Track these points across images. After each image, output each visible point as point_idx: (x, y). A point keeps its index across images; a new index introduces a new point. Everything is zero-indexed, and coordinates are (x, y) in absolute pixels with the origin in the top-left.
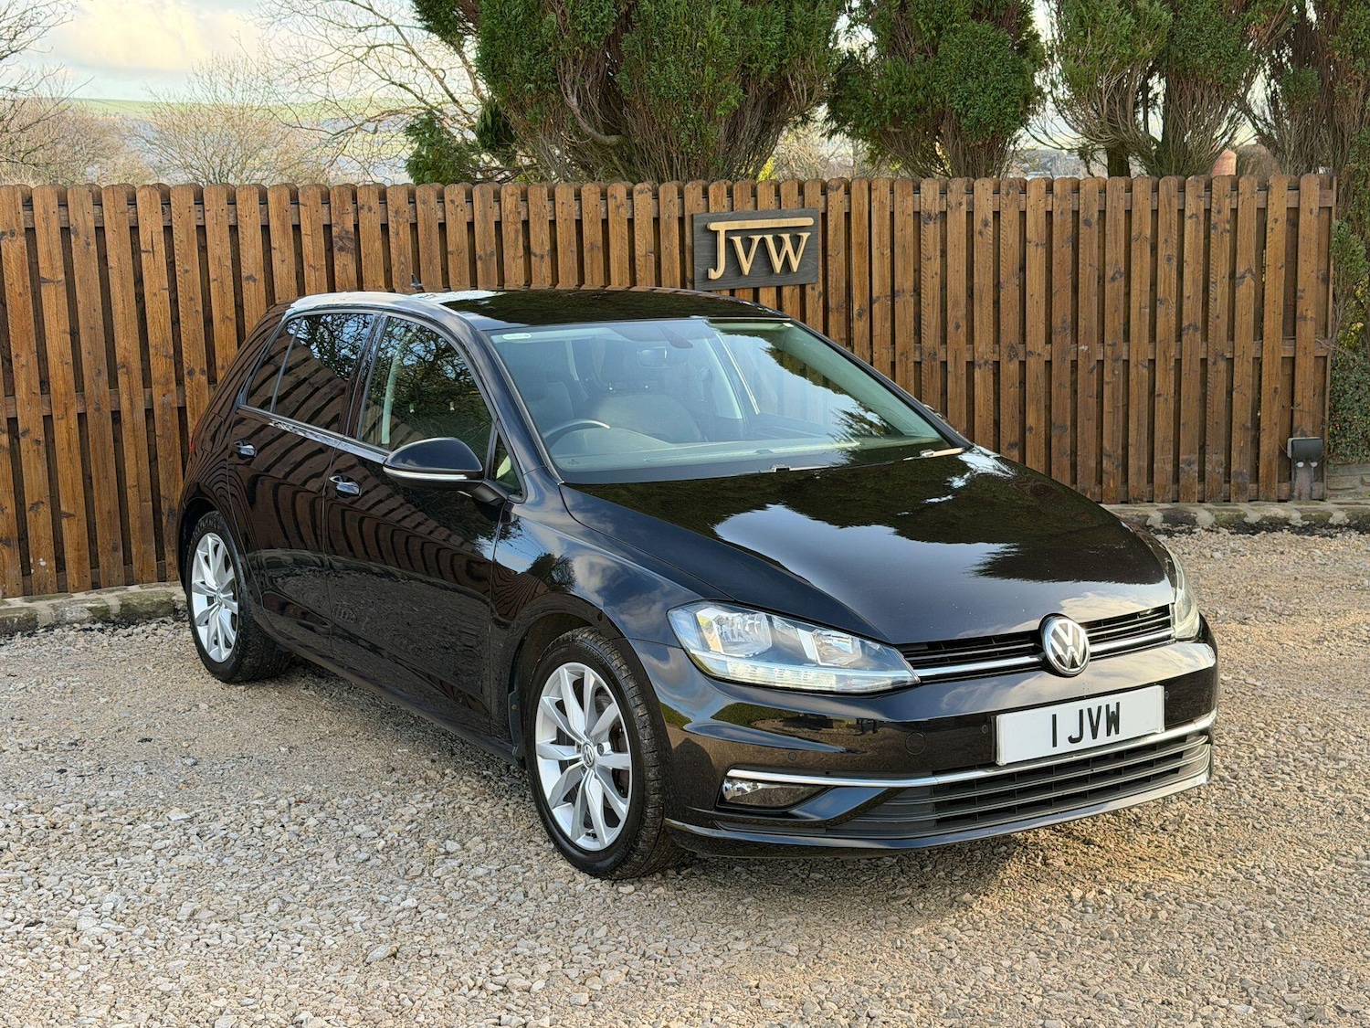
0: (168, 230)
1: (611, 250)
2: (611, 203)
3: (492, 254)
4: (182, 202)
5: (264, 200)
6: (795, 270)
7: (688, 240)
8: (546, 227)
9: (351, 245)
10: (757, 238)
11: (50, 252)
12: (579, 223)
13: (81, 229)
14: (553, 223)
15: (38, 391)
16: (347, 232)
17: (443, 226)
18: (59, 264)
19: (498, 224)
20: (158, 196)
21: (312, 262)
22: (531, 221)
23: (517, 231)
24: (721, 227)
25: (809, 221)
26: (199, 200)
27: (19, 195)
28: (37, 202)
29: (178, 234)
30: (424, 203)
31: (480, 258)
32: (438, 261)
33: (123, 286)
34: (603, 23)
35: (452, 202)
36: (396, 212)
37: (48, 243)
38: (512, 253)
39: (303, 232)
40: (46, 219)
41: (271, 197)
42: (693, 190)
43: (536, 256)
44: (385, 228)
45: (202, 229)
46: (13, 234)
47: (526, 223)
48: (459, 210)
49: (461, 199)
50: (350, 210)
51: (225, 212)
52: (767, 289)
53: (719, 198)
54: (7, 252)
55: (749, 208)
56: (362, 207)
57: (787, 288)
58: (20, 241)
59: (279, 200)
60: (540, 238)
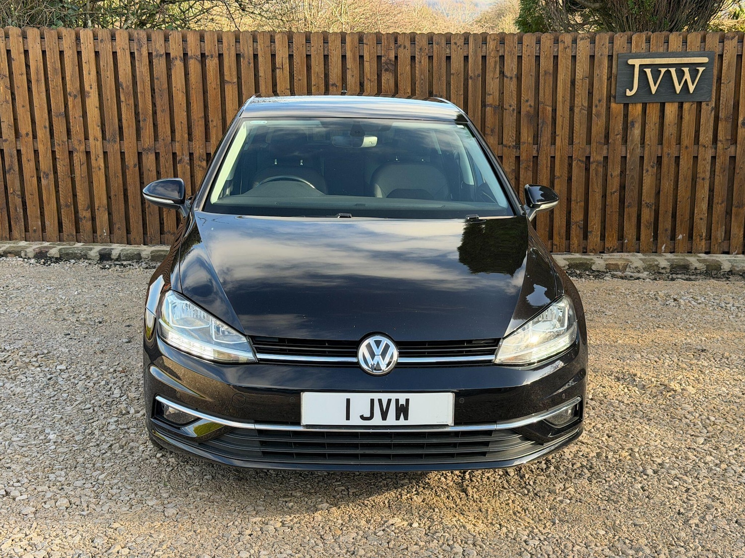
0: (291, 56)
1: (559, 76)
2: (561, 46)
3: (478, 76)
4: (299, 41)
5: (343, 41)
6: (691, 92)
7: (614, 71)
8: (515, 60)
9: (392, 68)
10: (663, 70)
11: (230, 67)
12: (538, 58)
13: (246, 55)
14: (520, 58)
16: (390, 60)
17: (448, 58)
18: (235, 73)
19: (484, 58)
20: (286, 38)
21: (369, 77)
22: (505, 56)
23: (496, 62)
24: (637, 62)
25: (705, 60)
26: (308, 40)
27: (216, 36)
28: (225, 40)
29: (296, 59)
30: (438, 44)
31: (471, 78)
32: (444, 79)
33: (266, 87)
35: (455, 43)
36: (421, 49)
37: (229, 62)
38: (491, 75)
39: (365, 60)
40: (229, 49)
41: (348, 39)
42: (620, 39)
43: (507, 77)
44: (413, 58)
45: (308, 56)
46: (212, 57)
47: (502, 57)
48: (459, 48)
49: (461, 42)
50: (393, 47)
51: (322, 47)
52: (670, 104)
53: (640, 43)
54: (209, 66)
55: (661, 50)
56: (400, 46)
57: (687, 103)
58: (216, 60)
59: (352, 41)
60: (511, 66)
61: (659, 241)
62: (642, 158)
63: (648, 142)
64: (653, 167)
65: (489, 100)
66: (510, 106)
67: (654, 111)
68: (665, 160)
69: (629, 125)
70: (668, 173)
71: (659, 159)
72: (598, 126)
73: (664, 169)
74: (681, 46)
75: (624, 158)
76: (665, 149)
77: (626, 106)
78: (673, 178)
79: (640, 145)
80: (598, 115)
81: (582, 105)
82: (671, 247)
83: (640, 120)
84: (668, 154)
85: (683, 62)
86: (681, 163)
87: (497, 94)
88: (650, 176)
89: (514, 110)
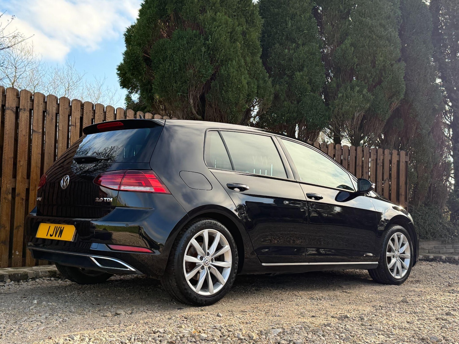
0: (82, 118)
4: (87, 108)
11: (38, 120)
13: (50, 112)
15: (26, 177)
27: (29, 95)
29: (85, 120)
37: (38, 116)
40: (38, 106)
46: (25, 110)
54: (21, 117)
58: (27, 113)
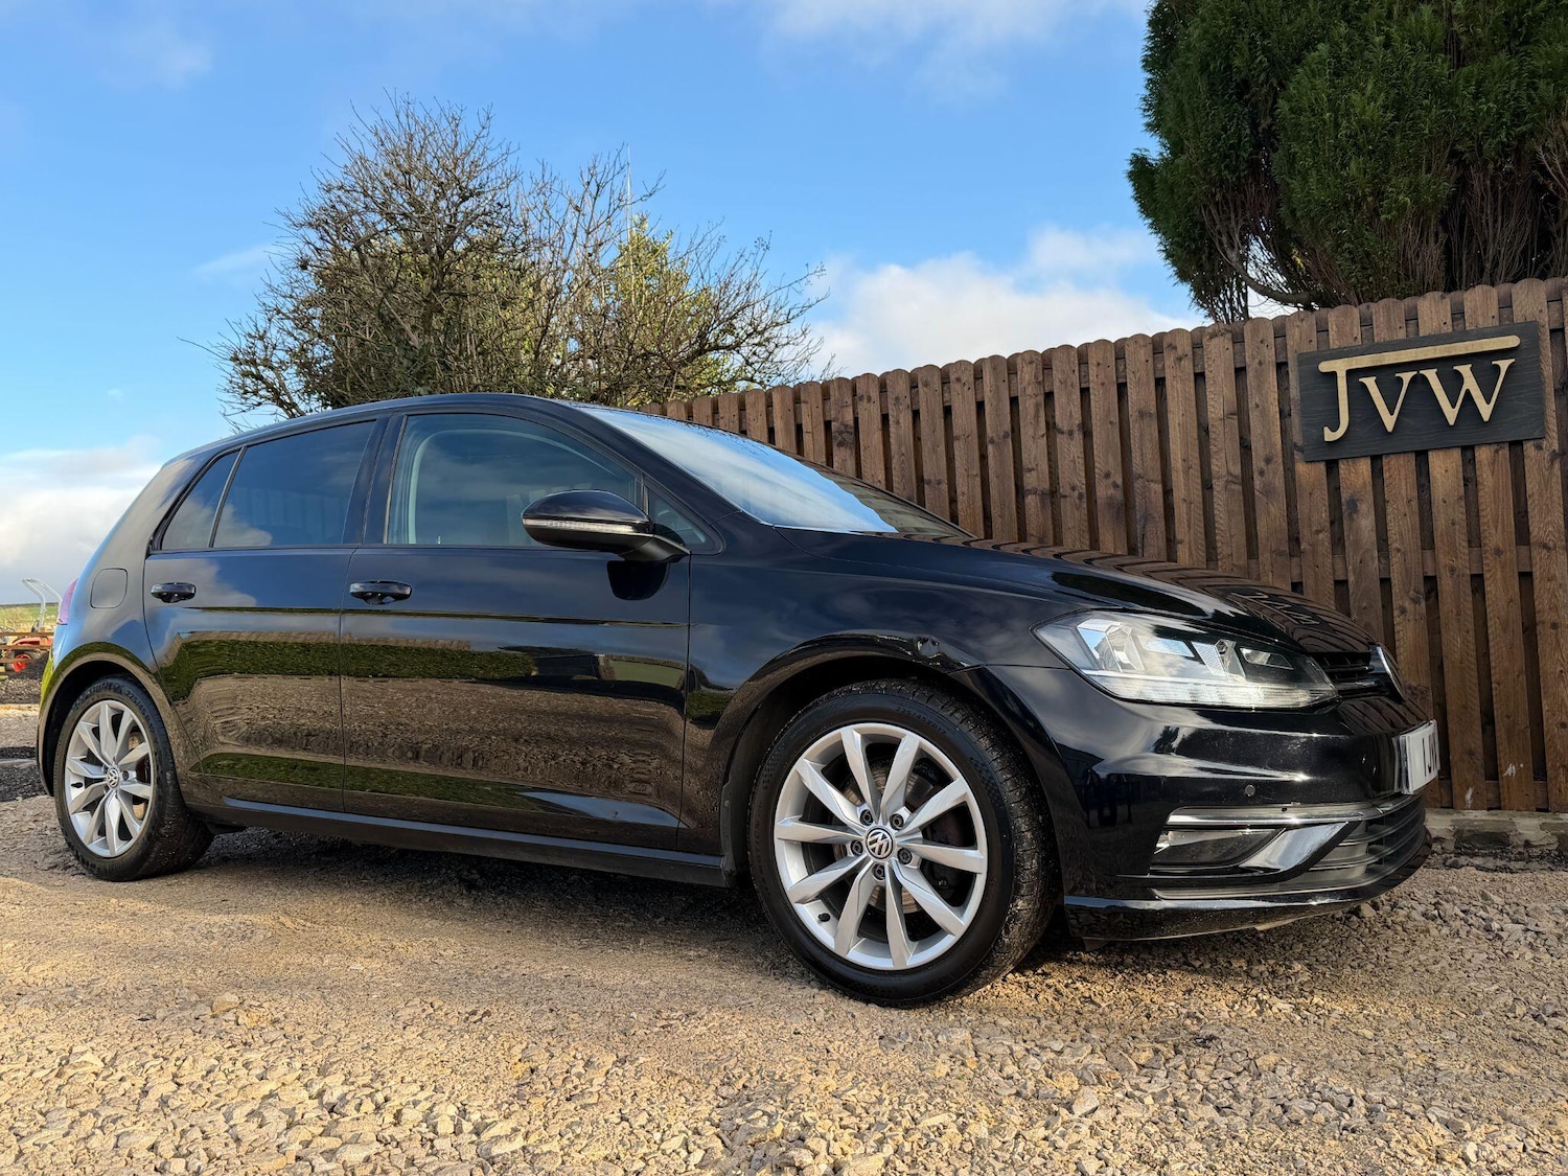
1: (1170, 416)
2: (1170, 358)
3: (1006, 436)
5: (769, 401)
7: (1294, 392)
8: (1076, 397)
9: (850, 438)
10: (1407, 377)
12: (1122, 388)
14: (1085, 392)
16: (846, 426)
17: (948, 410)
19: (1014, 401)
22: (1056, 392)
23: (1037, 405)
24: (1340, 366)
26: (715, 409)
30: (926, 385)
31: (992, 441)
32: (942, 448)
34: (1232, 147)
35: (959, 379)
36: (897, 399)
38: (1031, 432)
39: (804, 430)
41: (776, 401)
42: (1300, 325)
43: (1063, 433)
44: (885, 418)
47: (1049, 396)
48: (966, 388)
49: (968, 377)
50: (850, 401)
51: (736, 418)
52: (1441, 453)
53: (1347, 328)
55: (1401, 335)
56: (861, 398)
57: (1483, 448)
59: (783, 400)
60: (1067, 410)
61: (1455, 779)
62: (1385, 582)
63: (1396, 545)
64: (1415, 601)
65: (1030, 481)
66: (1073, 489)
67: (1403, 473)
68: (1446, 584)
69: (1344, 507)
70: (1458, 614)
71: (1431, 582)
72: (1271, 517)
73: (1447, 604)
74: (1449, 321)
75: (1341, 584)
76: (1443, 559)
77: (1332, 466)
78: (1471, 627)
79: (1376, 554)
80: (1268, 492)
81: (1229, 473)
82: (1490, 796)
83: (1370, 497)
84: (1452, 570)
85: (1453, 354)
86: (1487, 589)
87: (1044, 467)
88: (1413, 622)
89: (1080, 496)
